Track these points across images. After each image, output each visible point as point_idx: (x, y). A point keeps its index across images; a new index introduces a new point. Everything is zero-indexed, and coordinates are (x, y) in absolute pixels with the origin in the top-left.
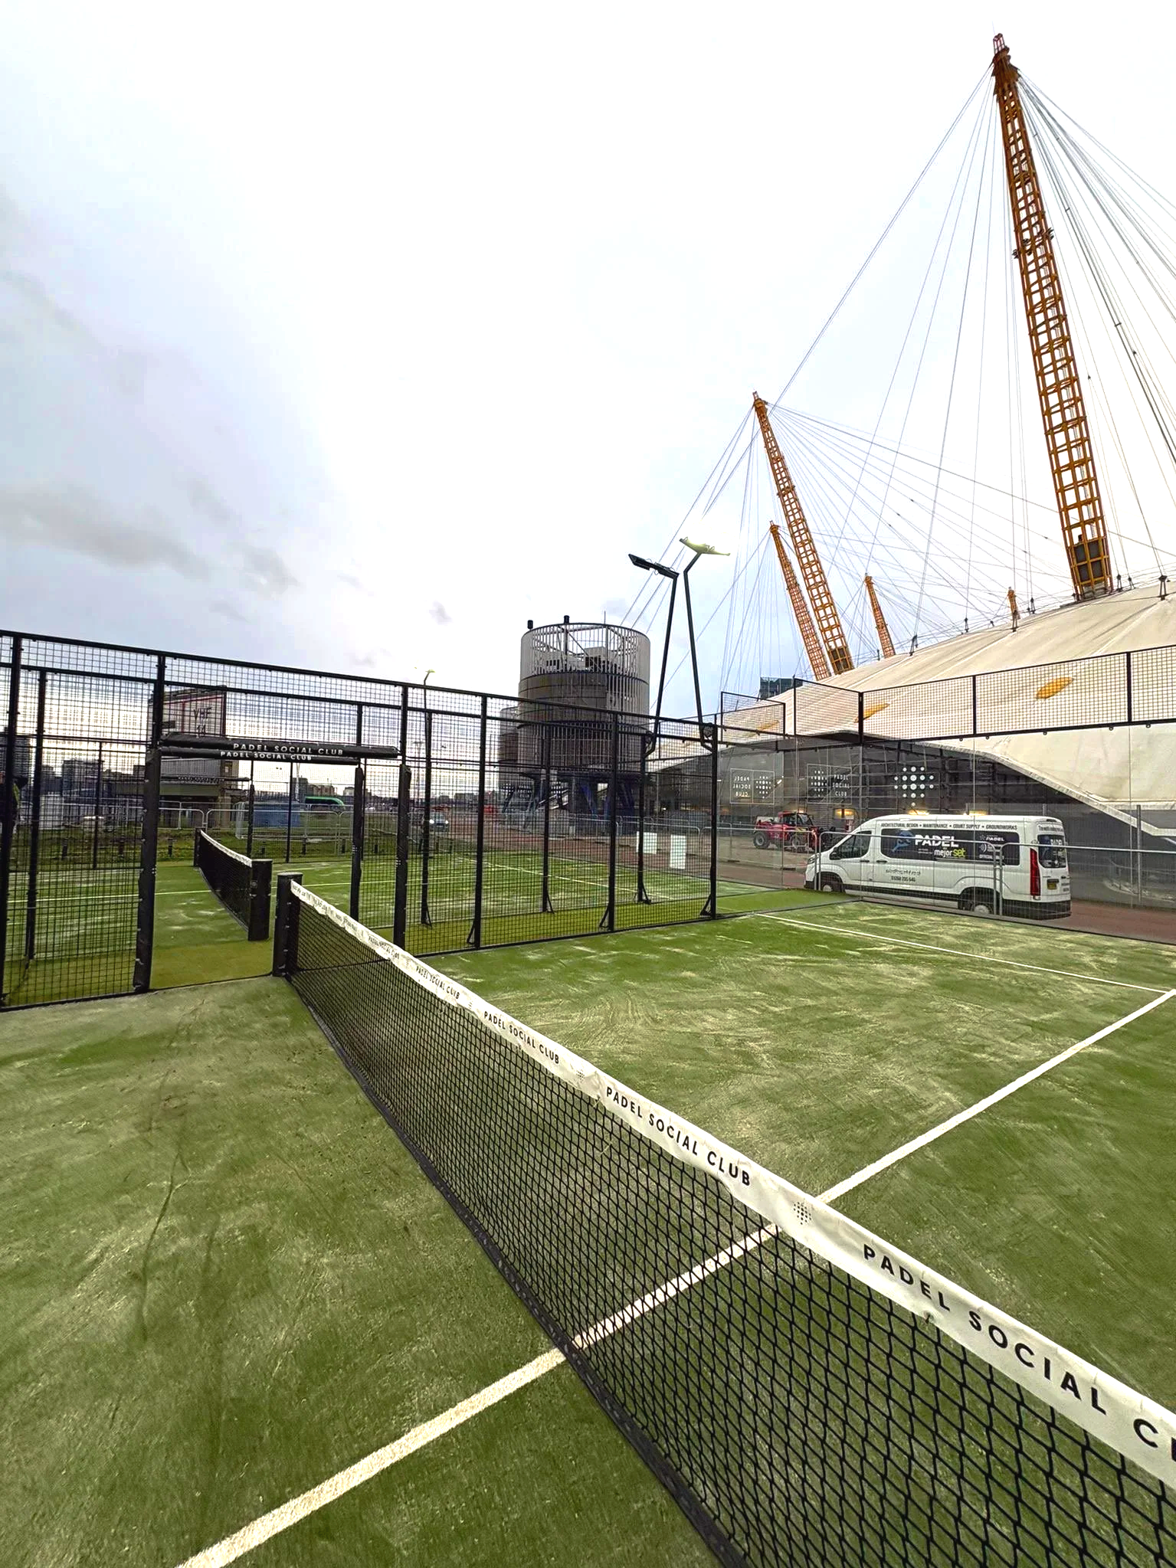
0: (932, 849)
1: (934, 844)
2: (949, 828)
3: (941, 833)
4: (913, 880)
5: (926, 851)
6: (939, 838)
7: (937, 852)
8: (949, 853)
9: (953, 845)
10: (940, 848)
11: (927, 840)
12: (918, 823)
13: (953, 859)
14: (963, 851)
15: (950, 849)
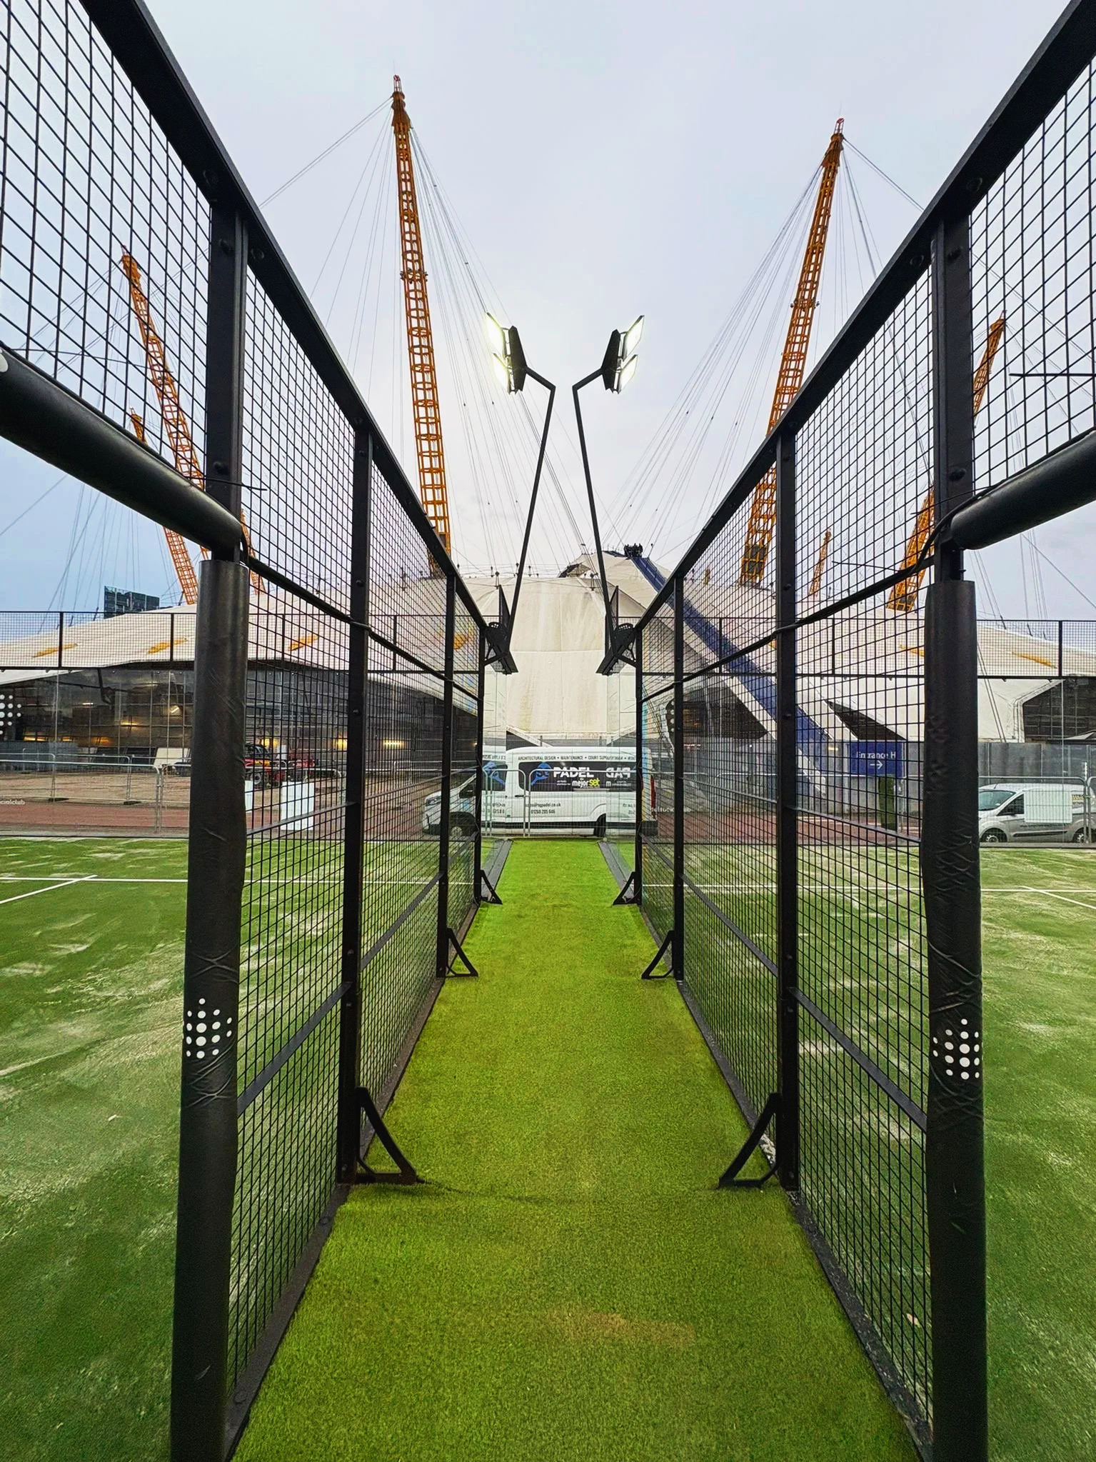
0: (570, 780)
1: (572, 776)
2: (584, 760)
3: (577, 765)
4: (553, 812)
5: (564, 783)
6: (575, 769)
7: (574, 783)
8: (585, 783)
9: (589, 775)
10: (577, 779)
11: (565, 772)
12: (556, 756)
13: (589, 788)
14: (598, 781)
15: (586, 779)
